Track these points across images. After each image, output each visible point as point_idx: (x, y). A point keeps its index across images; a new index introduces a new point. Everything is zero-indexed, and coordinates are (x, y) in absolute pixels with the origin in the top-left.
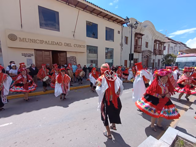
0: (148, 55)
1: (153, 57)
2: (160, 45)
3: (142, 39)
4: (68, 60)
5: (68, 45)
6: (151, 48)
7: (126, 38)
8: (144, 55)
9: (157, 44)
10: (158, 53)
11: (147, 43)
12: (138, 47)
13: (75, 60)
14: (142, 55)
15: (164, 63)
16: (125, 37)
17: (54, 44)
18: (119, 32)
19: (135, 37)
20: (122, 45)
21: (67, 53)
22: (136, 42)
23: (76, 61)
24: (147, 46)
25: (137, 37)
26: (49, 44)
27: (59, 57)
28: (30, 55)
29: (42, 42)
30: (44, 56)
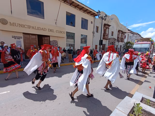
0: (113, 42)
1: (117, 43)
2: (122, 34)
3: (109, 29)
4: (51, 43)
5: (51, 30)
6: (115, 36)
7: (97, 28)
8: (110, 42)
9: (120, 34)
10: (121, 41)
11: (113, 32)
12: (106, 35)
13: (56, 43)
14: (109, 42)
15: (125, 48)
16: (96, 26)
17: (40, 29)
18: (92, 22)
19: (104, 27)
20: (93, 33)
21: (50, 37)
22: (105, 31)
23: (57, 44)
24: (112, 35)
25: (106, 27)
26: (35, 29)
27: (44, 40)
28: (19, 37)
29: (30, 27)
30: (31, 39)
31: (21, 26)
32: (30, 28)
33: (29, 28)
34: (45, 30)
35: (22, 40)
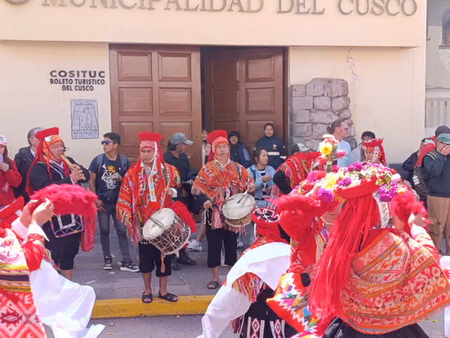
4: (297, 104)
5: (297, 4)
13: (338, 104)
17: (218, 2)
21: (291, 57)
23: (346, 108)
26: (187, 9)
28: (88, 77)
29: (151, 1)
30: (156, 83)
31: (104, 3)
32: (151, 9)
33: (146, 4)
34: (255, 3)
35: (102, 96)
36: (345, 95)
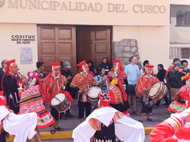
4: (116, 49)
5: (116, 8)
13: (133, 49)
17: (83, 8)
21: (114, 29)
23: (137, 51)
26: (70, 10)
27: (94, 42)
28: (28, 38)
29: (55, 6)
30: (57, 41)
31: (35, 7)
32: (55, 9)
33: (53, 8)
34: (99, 8)
35: (34, 46)
36: (136, 46)
